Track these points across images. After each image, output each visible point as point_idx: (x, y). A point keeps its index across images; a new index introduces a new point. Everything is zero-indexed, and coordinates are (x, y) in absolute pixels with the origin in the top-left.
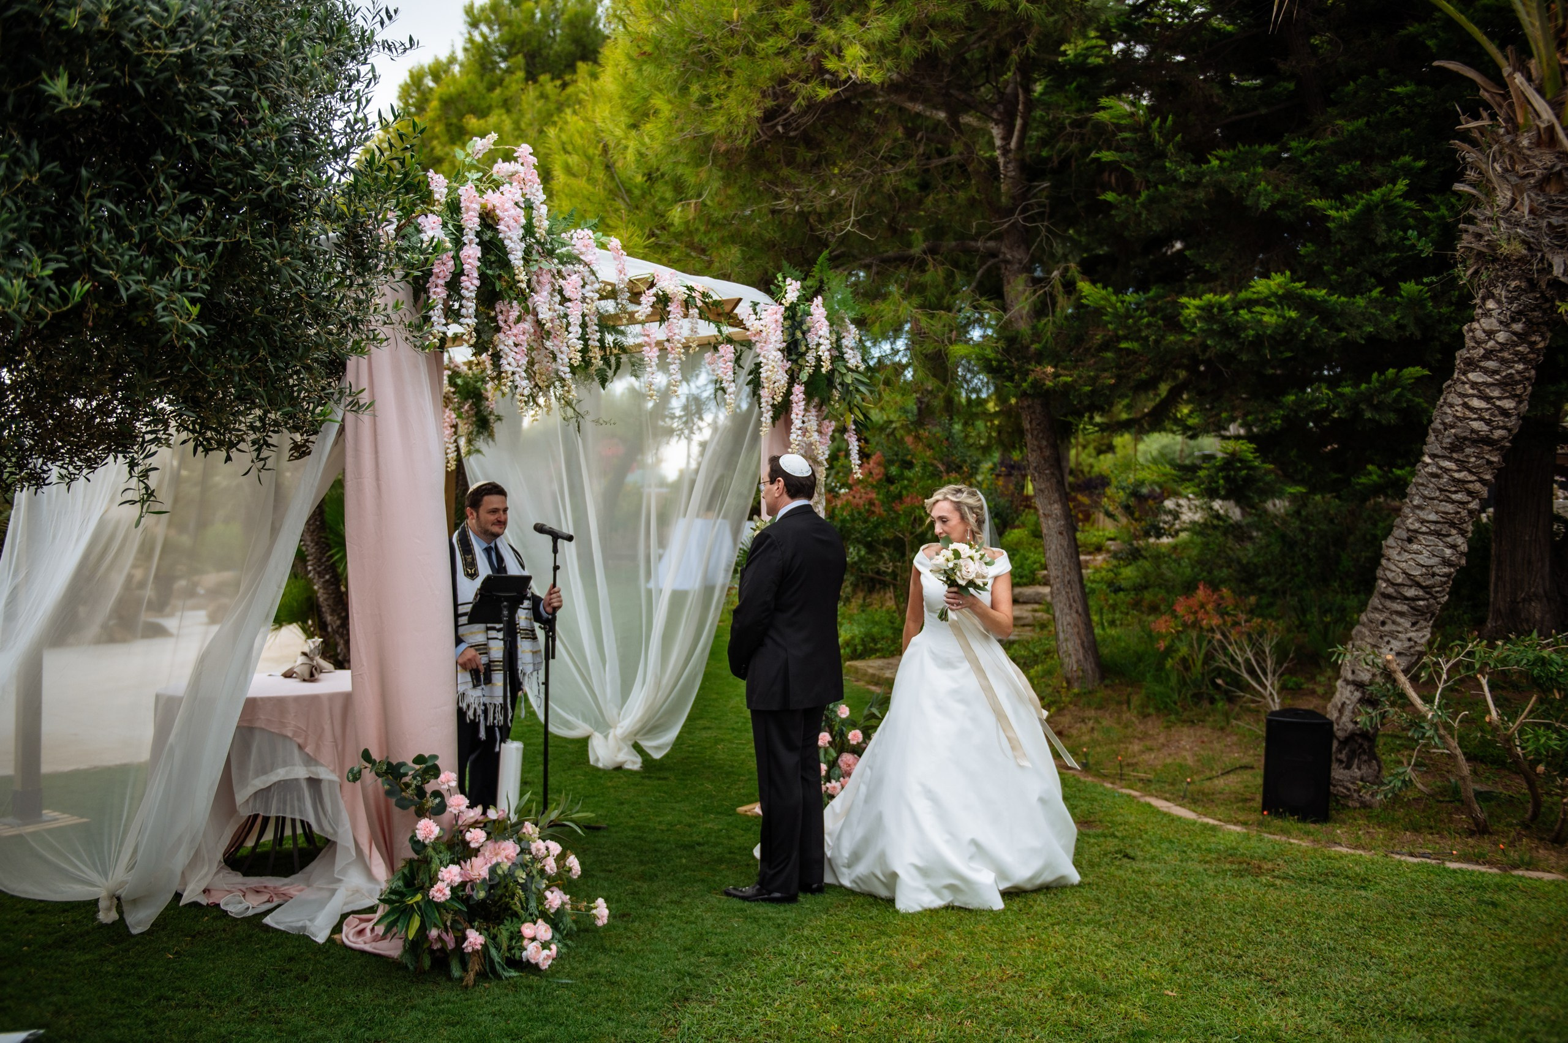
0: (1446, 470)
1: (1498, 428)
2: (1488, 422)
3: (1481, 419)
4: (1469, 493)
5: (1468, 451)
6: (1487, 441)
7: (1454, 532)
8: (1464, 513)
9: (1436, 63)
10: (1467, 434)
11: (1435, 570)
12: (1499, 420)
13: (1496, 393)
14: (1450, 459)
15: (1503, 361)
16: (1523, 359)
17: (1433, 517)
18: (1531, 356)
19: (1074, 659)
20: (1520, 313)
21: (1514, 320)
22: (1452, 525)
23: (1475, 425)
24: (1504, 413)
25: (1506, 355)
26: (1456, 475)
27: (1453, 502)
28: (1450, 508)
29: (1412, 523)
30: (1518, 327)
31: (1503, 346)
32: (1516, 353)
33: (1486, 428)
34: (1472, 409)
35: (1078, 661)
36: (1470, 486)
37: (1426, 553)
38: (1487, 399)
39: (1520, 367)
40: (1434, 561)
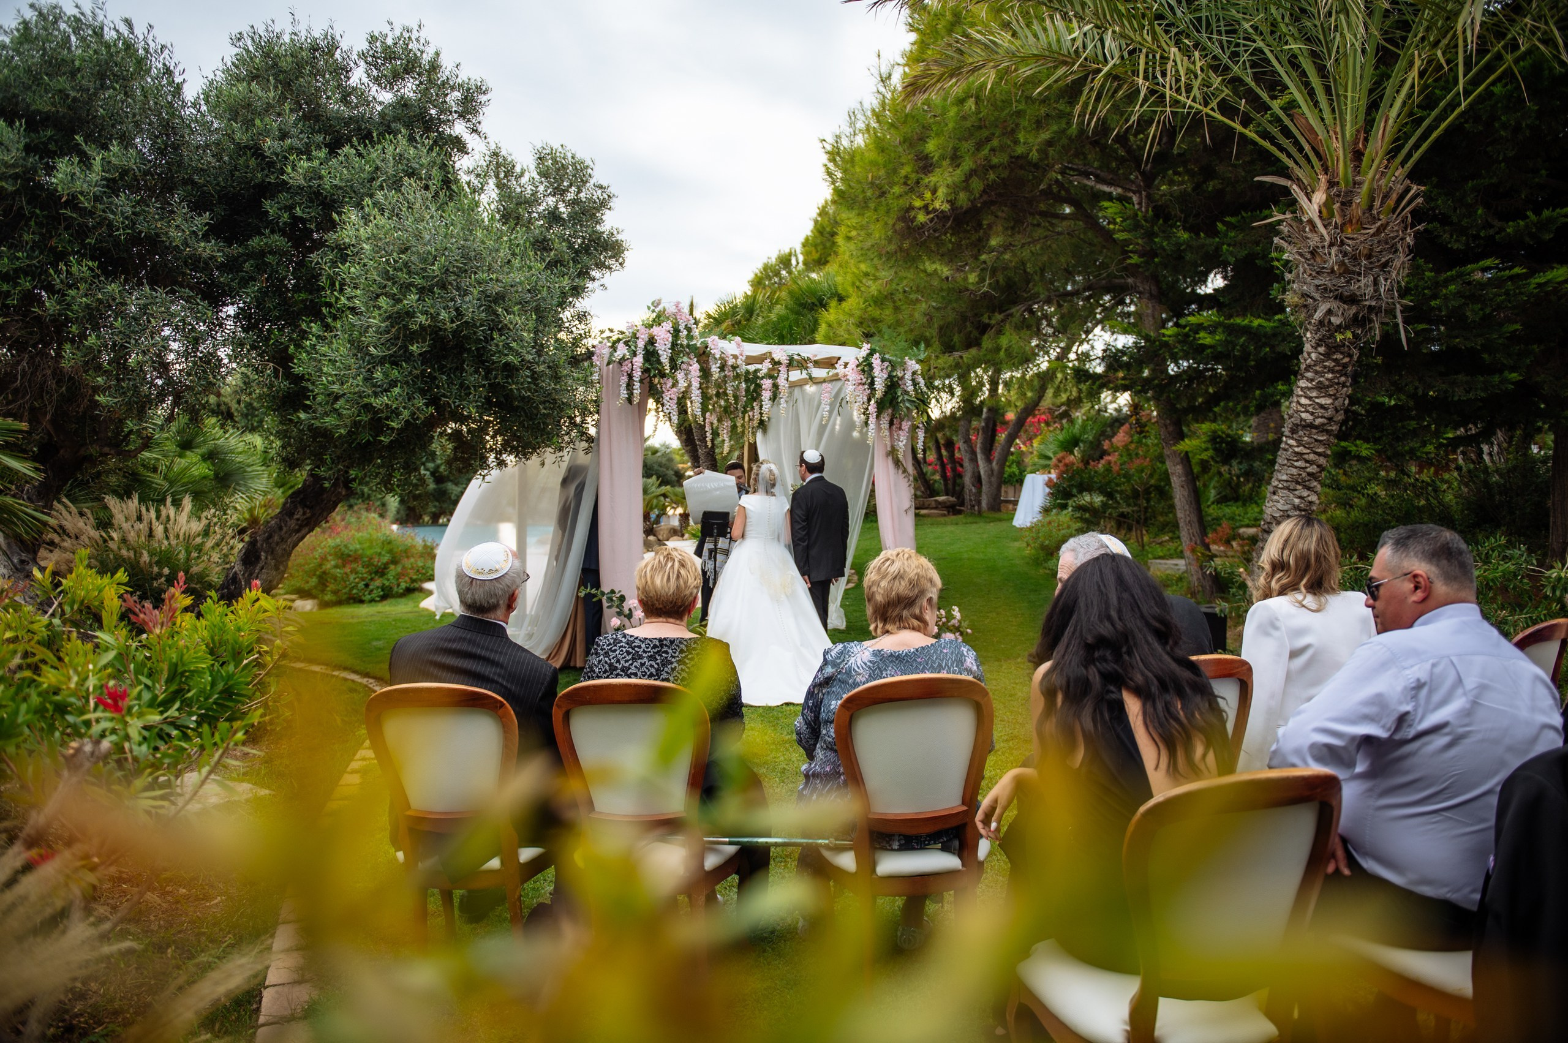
0: (1291, 446)
1: (1318, 417)
2: (1312, 414)
3: (1307, 411)
4: (1307, 461)
5: (1301, 433)
6: (1311, 426)
7: (1299, 487)
8: (1304, 475)
9: (1256, 179)
10: (1298, 422)
11: (1290, 513)
12: (1320, 412)
13: (1314, 394)
14: (1293, 438)
15: (1316, 372)
16: (1331, 371)
17: (1284, 477)
18: (1337, 368)
19: (1195, 578)
20: (1320, 340)
21: (1318, 345)
22: (1298, 483)
23: (1304, 415)
24: (1322, 406)
25: (1317, 368)
26: (1296, 449)
27: (1296, 467)
28: (1294, 471)
29: (1275, 483)
30: (1322, 349)
31: (1316, 363)
32: (1325, 367)
33: (1311, 417)
34: (1301, 405)
35: (1198, 579)
36: (1306, 456)
37: (1282, 502)
38: (1310, 398)
39: (1330, 376)
40: (1286, 508)
